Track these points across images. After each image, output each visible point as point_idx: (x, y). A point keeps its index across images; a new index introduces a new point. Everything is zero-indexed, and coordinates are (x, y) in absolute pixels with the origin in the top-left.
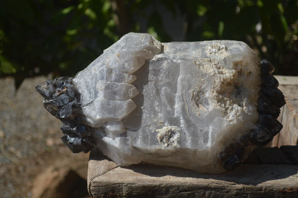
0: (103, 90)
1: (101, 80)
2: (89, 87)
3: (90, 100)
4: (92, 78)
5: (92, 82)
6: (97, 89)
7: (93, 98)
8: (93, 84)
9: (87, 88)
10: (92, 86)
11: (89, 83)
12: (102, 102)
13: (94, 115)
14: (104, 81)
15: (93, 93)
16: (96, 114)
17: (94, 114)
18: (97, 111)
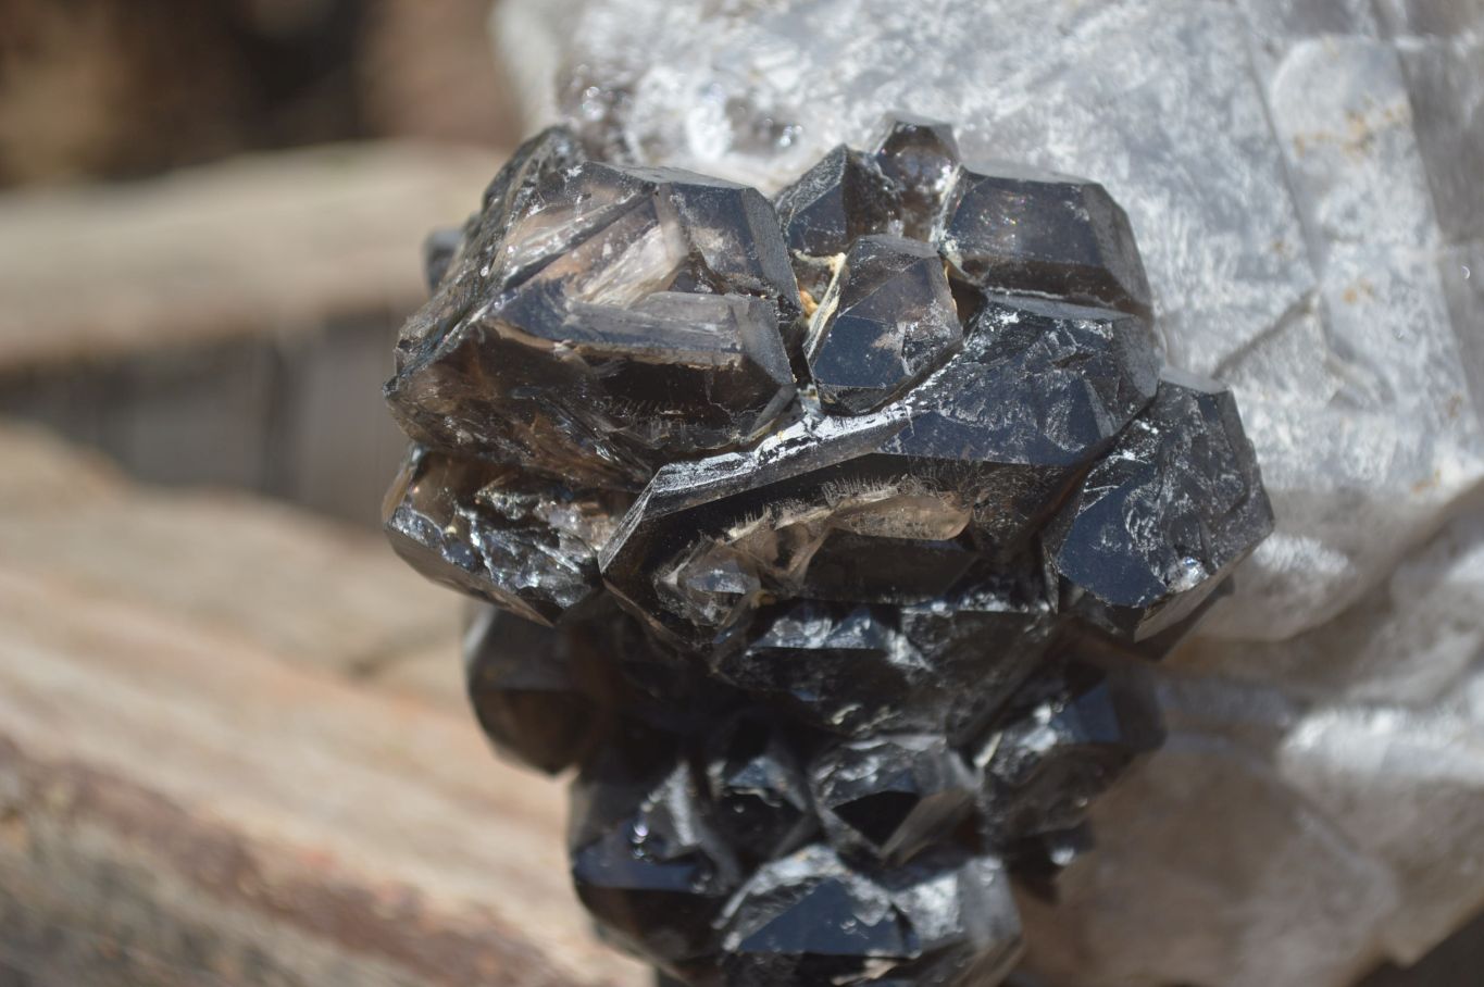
0: (1405, 139)
1: (1313, 31)
2: (1192, 148)
3: (1256, 309)
4: (1185, 36)
5: (1197, 85)
6: (1305, 153)
7: (1302, 270)
8: (1224, 105)
9: (1161, 171)
10: (1225, 127)
11: (1167, 102)
12: (1445, 284)
13: (1383, 463)
14: (1366, 39)
15: (1264, 211)
16: (1411, 439)
17: (1388, 449)
18: (1409, 402)
